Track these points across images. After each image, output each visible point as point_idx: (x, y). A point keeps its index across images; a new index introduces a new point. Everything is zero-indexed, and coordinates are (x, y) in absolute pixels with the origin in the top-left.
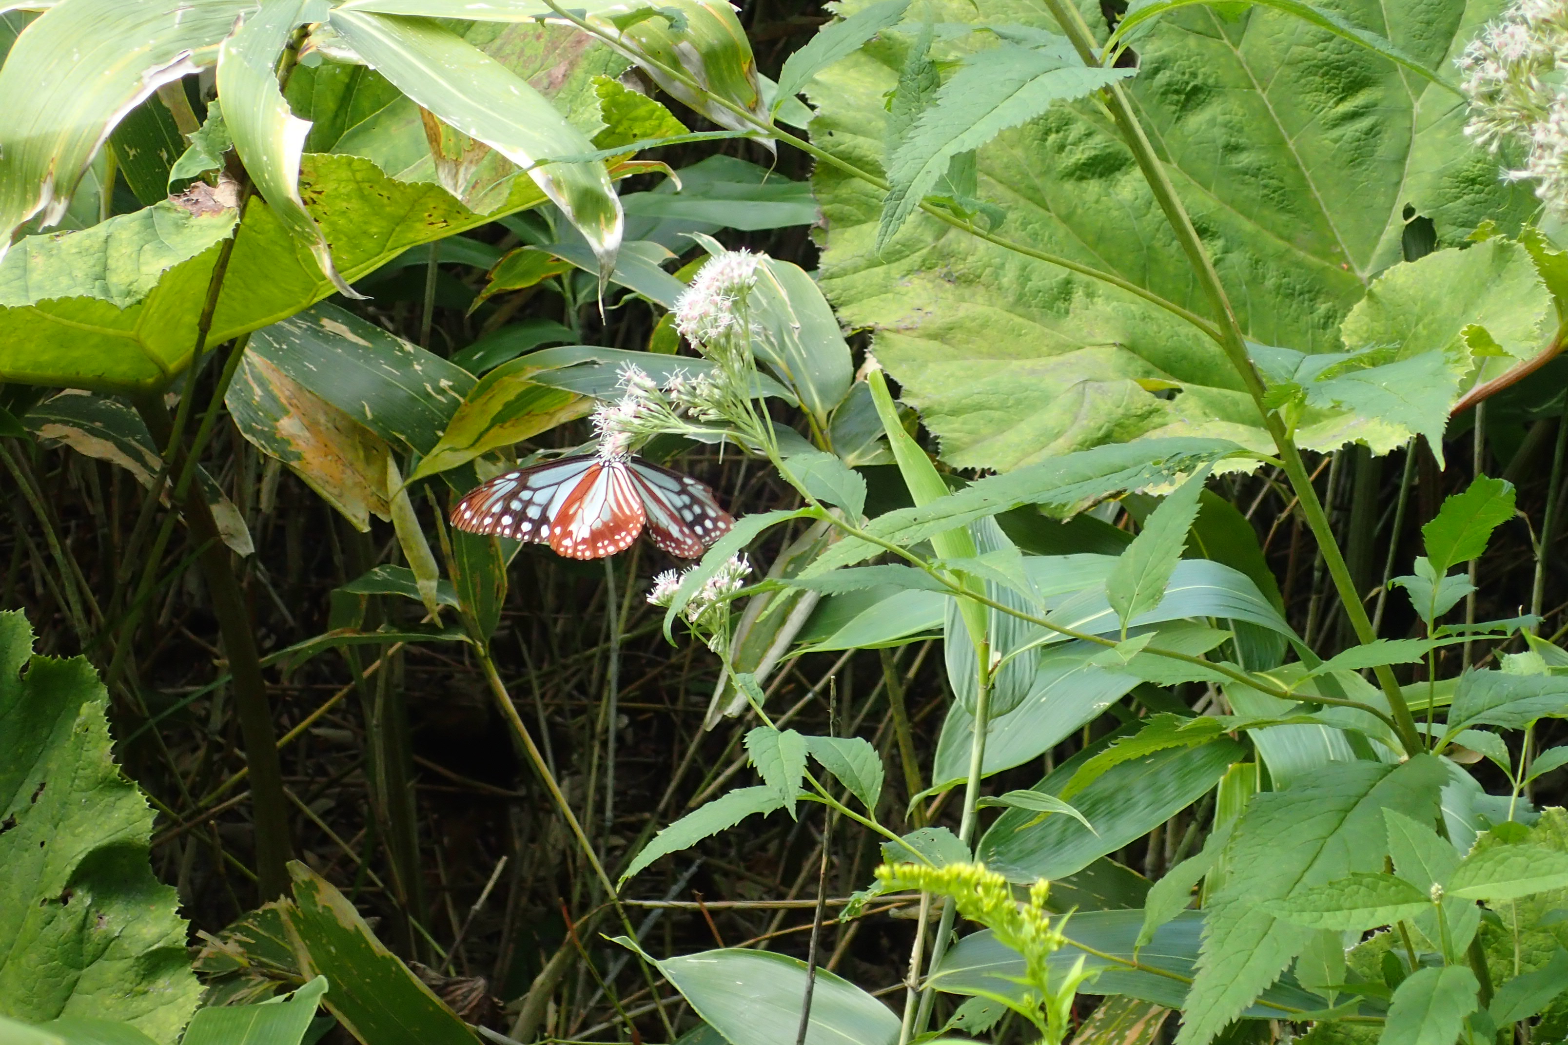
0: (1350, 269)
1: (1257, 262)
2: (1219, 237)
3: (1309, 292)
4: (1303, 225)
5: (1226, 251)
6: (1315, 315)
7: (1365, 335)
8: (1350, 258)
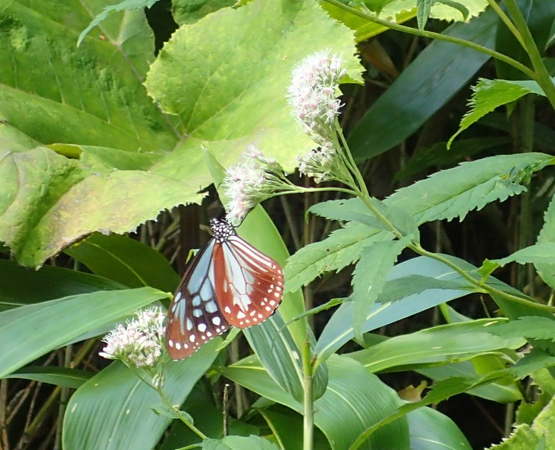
0: (107, 40)
1: (52, 42)
2: (21, 26)
3: (90, 62)
4: (66, 8)
5: (30, 36)
6: (99, 80)
7: (166, 89)
8: (104, 31)
